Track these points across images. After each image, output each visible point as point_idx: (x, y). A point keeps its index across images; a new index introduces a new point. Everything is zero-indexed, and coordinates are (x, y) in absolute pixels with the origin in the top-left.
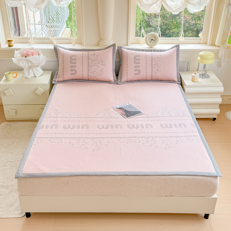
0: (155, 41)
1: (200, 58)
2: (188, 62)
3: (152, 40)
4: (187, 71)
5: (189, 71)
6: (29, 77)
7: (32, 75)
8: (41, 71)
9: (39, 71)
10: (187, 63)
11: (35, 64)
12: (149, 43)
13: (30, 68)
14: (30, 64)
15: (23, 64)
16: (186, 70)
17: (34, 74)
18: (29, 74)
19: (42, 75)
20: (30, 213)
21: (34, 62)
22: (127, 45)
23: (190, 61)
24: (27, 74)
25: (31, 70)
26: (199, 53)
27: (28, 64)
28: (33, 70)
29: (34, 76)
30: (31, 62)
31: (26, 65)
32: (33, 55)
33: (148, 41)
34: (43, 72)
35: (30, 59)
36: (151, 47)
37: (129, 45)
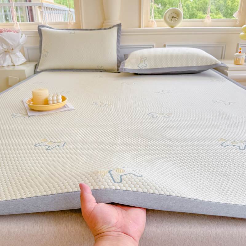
0: (178, 18)
1: (245, 32)
2: (223, 47)
3: (173, 18)
4: (221, 59)
6: (5, 65)
7: (8, 62)
11: (12, 45)
12: (170, 22)
13: (6, 52)
14: (5, 47)
17: (12, 62)
18: (4, 61)
21: (10, 43)
22: (140, 27)
23: (226, 45)
25: (8, 56)
27: (3, 47)
28: (11, 56)
29: (12, 64)
30: (7, 44)
32: (7, 32)
33: (168, 20)
34: (25, 60)
35: (3, 37)
36: (172, 27)
37: (143, 27)
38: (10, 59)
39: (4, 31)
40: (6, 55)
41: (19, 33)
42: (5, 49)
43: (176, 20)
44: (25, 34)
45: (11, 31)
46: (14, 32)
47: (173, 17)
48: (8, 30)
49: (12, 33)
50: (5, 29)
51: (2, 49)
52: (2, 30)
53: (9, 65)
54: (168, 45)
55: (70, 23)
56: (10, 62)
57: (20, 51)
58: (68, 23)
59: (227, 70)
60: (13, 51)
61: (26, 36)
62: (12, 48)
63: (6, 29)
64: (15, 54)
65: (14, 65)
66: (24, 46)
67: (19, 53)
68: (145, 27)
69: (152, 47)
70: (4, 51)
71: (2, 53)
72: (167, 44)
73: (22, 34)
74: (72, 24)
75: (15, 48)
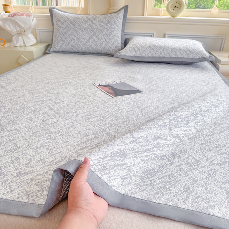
0: (180, 8)
2: (223, 39)
3: (176, 8)
4: (220, 51)
5: (222, 50)
6: (18, 45)
9: (31, 39)
10: (221, 40)
11: (24, 28)
12: (172, 11)
13: (19, 34)
14: (18, 29)
15: (10, 27)
17: (24, 43)
18: (17, 42)
21: (22, 25)
22: (143, 15)
23: (226, 37)
25: (20, 37)
27: (16, 29)
28: (23, 37)
29: (23, 45)
30: (20, 26)
31: (13, 29)
32: (20, 15)
33: (170, 9)
34: (36, 42)
35: (16, 20)
36: (174, 17)
37: (146, 16)
38: (23, 41)
39: (18, 14)
40: (19, 36)
41: (30, 17)
42: (18, 30)
43: (178, 10)
44: (36, 18)
45: (23, 15)
46: (26, 16)
47: (175, 6)
48: (21, 14)
49: (24, 16)
50: (18, 13)
51: (16, 30)
52: (16, 13)
53: (21, 45)
54: (168, 35)
55: (78, 8)
56: (22, 43)
57: (31, 33)
58: (77, 8)
59: (220, 64)
60: (25, 33)
61: (36, 20)
62: (24, 31)
63: (20, 13)
64: (26, 35)
65: (25, 46)
66: (36, 28)
67: (31, 35)
68: (147, 15)
69: (152, 35)
70: (17, 33)
71: (16, 34)
72: (166, 33)
73: (34, 18)
74: (80, 9)
75: (27, 30)
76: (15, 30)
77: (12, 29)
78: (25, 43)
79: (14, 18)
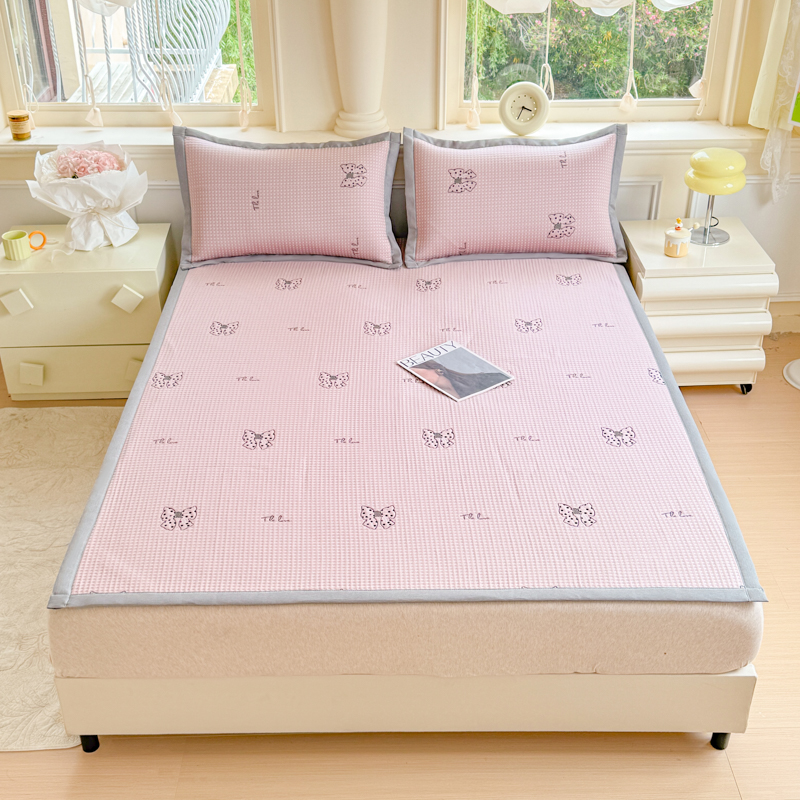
0: (535, 113)
1: (695, 173)
2: (654, 187)
3: (524, 111)
4: (649, 218)
5: (655, 218)
6: (89, 248)
7: (97, 238)
8: (132, 228)
9: (124, 227)
10: (649, 190)
11: (108, 199)
12: (514, 120)
13: (91, 214)
14: (90, 202)
15: (66, 201)
16: (646, 216)
17: (106, 238)
18: (87, 236)
19: (135, 238)
20: (95, 737)
21: (105, 194)
22: (436, 128)
23: (660, 183)
24: (81, 239)
25: (94, 224)
26: (691, 154)
27: (84, 203)
28: (103, 222)
29: (106, 243)
30: (96, 196)
31: (76, 205)
32: (99, 170)
33: (511, 115)
34: (137, 227)
35: (91, 185)
36: (521, 135)
37: (443, 130)
38: (102, 232)
40: (90, 221)
42: (89, 207)
43: (532, 118)
47: (523, 107)
49: (110, 172)
51: (83, 207)
55: (243, 111)
56: (102, 237)
65: (111, 246)
76: (80, 206)
77: (73, 204)
78: (111, 238)
79: (86, 180)
